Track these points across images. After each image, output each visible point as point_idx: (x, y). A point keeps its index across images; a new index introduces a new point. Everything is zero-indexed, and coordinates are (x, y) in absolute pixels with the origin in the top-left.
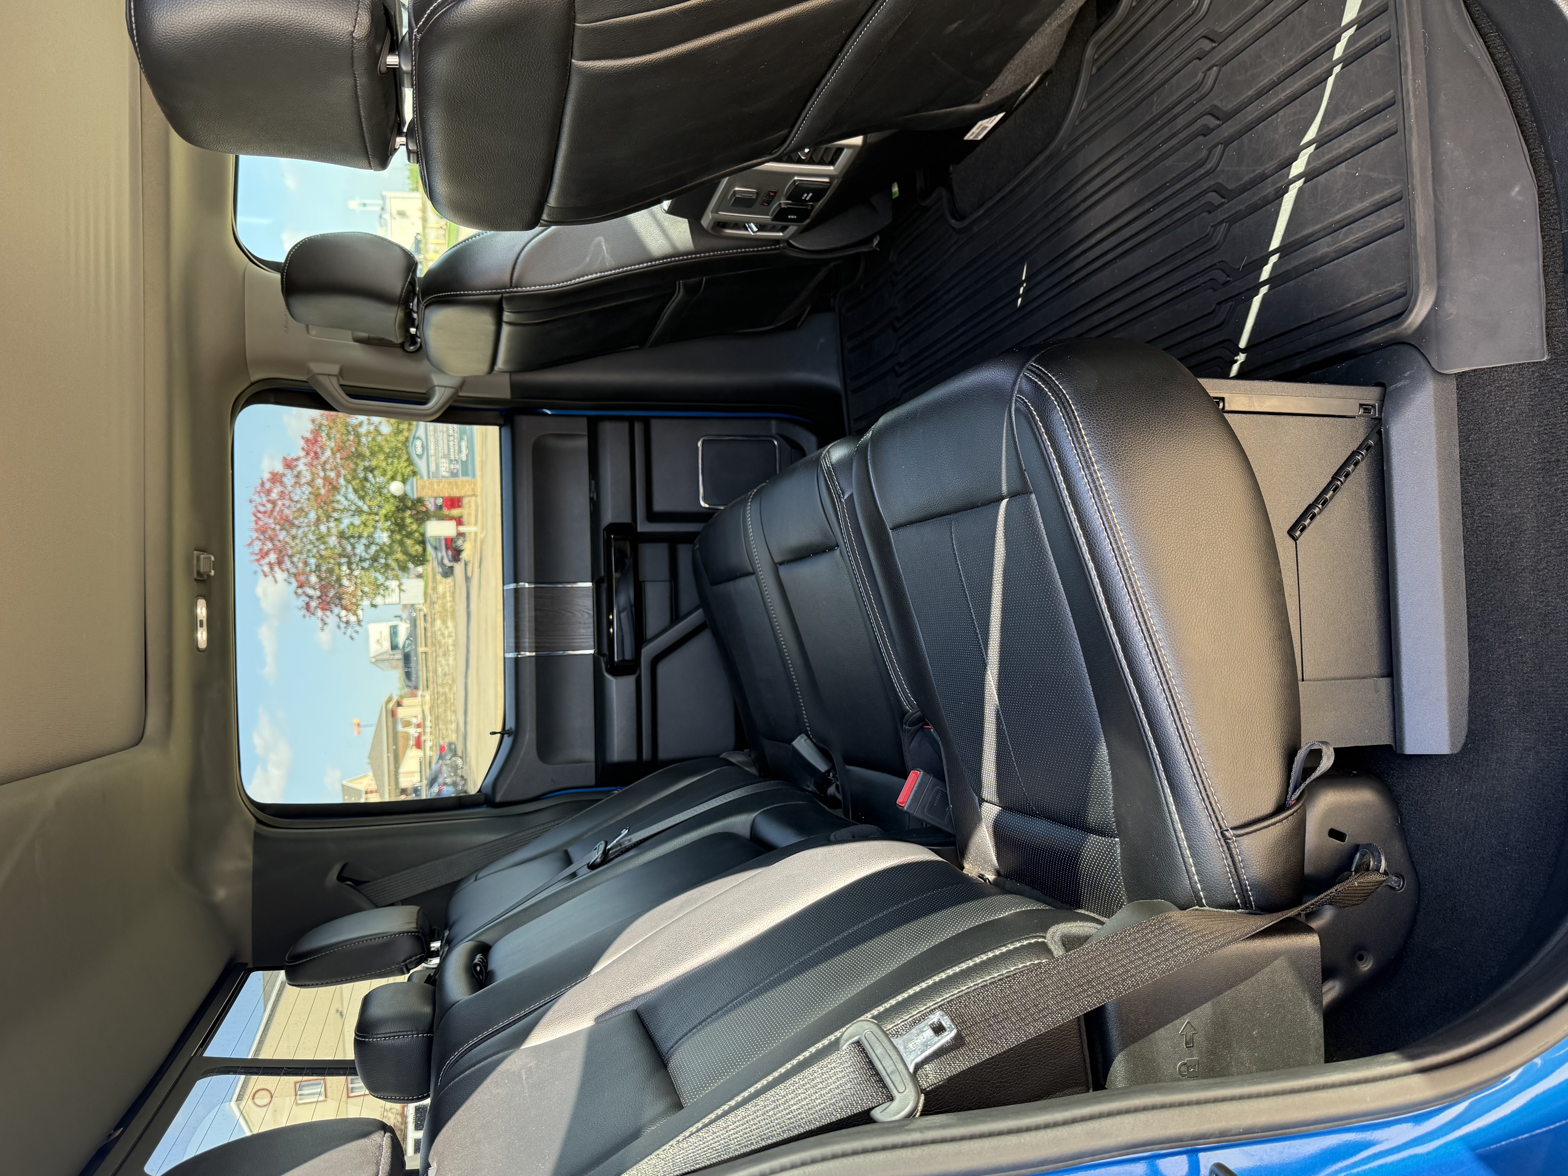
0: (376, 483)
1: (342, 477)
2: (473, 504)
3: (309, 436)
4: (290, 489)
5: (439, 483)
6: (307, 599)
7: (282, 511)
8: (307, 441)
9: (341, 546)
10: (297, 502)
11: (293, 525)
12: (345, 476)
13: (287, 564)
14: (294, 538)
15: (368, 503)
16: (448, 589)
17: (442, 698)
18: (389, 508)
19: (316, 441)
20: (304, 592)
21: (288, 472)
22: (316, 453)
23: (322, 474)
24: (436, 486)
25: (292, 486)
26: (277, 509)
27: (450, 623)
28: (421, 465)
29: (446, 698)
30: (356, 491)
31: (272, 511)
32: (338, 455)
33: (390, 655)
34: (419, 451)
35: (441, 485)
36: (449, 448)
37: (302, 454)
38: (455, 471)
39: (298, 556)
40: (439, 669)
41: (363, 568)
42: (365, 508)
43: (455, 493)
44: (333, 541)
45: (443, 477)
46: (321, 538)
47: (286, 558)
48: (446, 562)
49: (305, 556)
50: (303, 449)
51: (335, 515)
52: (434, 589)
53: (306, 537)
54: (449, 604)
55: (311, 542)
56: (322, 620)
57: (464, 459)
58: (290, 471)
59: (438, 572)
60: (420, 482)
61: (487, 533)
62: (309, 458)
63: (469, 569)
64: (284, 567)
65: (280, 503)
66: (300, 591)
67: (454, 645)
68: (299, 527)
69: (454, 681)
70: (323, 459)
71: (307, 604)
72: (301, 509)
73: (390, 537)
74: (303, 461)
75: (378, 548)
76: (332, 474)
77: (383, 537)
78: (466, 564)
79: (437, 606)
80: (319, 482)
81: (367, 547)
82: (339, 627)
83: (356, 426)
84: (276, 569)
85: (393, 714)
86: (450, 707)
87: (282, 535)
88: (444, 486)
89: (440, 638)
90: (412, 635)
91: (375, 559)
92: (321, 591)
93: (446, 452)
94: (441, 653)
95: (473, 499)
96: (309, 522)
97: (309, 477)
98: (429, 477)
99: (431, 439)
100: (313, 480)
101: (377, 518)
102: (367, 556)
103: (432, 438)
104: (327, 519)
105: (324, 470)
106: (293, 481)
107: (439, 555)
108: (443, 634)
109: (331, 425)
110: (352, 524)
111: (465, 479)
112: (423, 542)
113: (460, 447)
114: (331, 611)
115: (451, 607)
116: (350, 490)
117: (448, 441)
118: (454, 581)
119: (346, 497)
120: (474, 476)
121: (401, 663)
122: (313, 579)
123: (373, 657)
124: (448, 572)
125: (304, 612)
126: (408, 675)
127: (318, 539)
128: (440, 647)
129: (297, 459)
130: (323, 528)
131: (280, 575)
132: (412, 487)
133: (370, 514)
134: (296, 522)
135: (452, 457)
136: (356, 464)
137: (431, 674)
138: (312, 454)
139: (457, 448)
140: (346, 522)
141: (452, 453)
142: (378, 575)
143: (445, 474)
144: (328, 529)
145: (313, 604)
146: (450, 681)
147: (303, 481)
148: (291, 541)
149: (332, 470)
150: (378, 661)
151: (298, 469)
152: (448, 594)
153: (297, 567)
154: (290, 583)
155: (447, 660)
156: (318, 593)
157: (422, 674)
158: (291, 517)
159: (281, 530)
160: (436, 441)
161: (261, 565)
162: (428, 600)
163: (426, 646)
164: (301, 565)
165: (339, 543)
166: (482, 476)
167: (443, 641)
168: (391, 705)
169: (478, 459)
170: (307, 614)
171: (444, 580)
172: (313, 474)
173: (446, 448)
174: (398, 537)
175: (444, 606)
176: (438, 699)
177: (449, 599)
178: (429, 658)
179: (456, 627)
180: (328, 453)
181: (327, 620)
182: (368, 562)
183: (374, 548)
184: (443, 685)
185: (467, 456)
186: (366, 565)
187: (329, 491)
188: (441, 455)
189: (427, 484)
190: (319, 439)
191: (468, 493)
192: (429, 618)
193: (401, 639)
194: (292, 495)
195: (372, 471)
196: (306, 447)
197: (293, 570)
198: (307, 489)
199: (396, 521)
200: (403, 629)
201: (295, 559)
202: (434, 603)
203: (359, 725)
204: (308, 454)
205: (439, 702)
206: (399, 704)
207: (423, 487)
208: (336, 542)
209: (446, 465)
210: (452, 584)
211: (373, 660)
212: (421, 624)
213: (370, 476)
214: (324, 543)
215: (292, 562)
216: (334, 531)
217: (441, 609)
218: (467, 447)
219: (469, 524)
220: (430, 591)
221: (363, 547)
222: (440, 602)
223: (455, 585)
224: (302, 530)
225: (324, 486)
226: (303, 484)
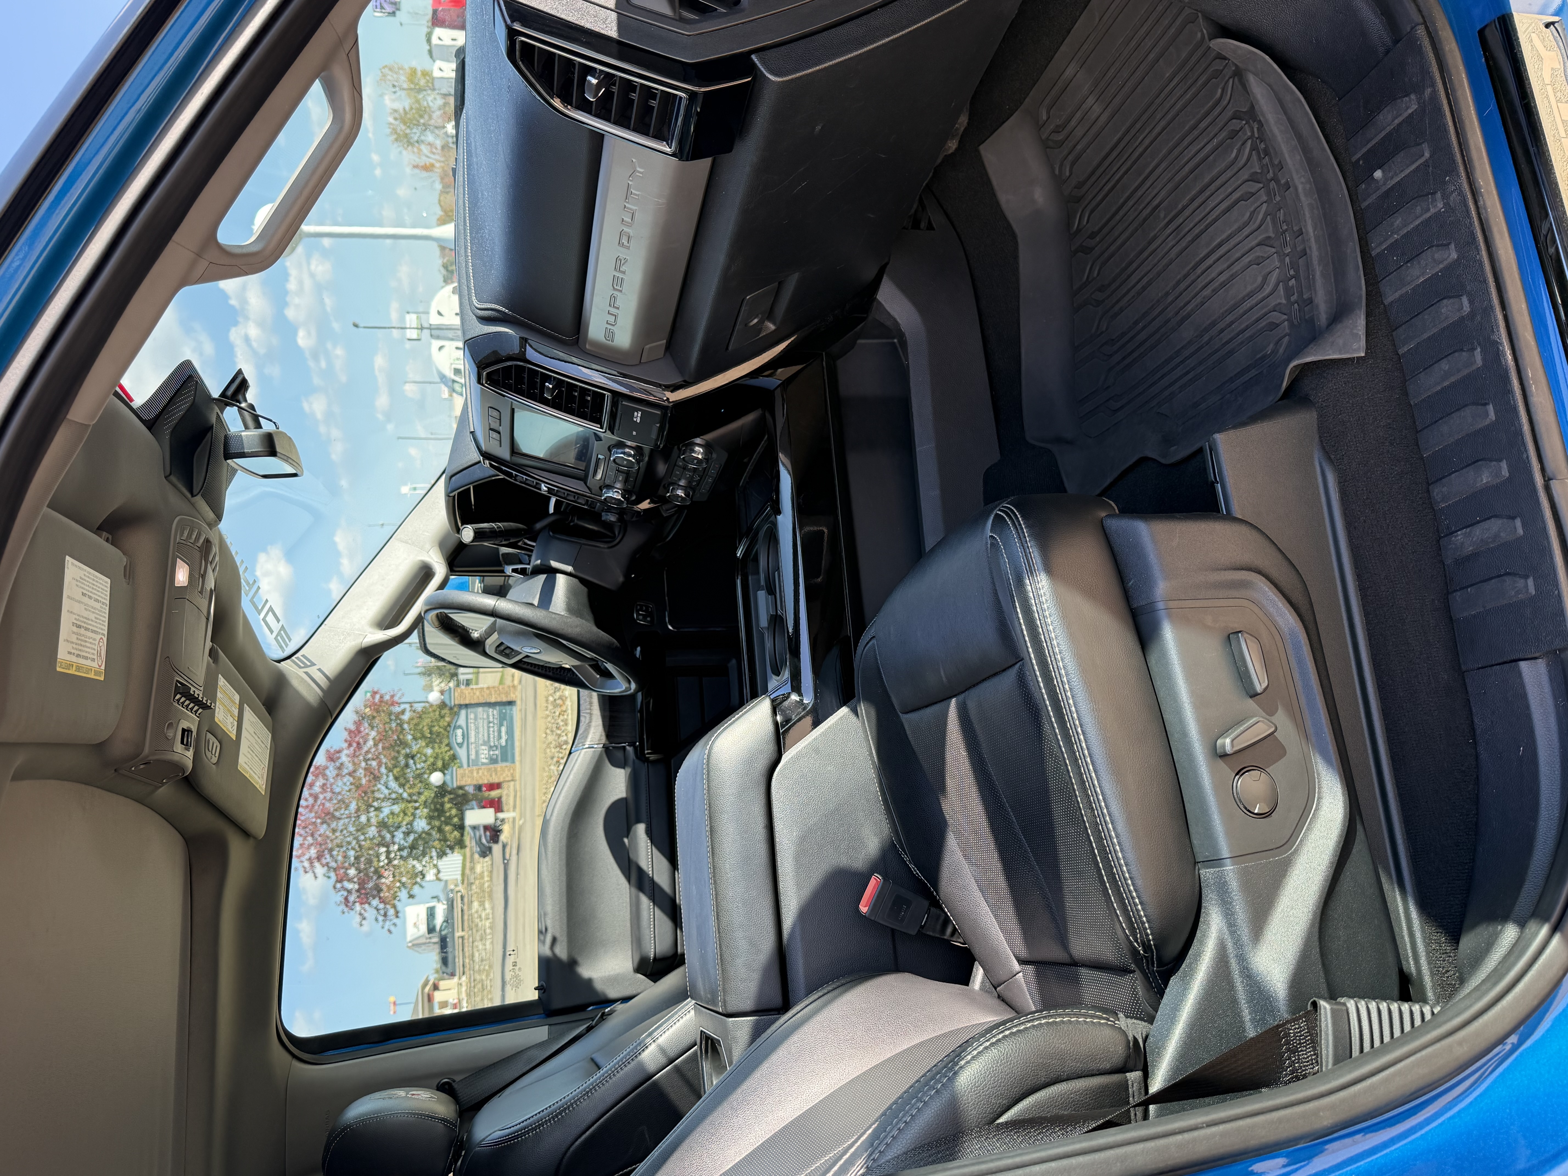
0: (417, 769)
1: (383, 766)
2: (512, 788)
3: (353, 728)
4: (332, 780)
5: (478, 770)
6: (345, 893)
7: (323, 804)
8: (350, 732)
9: (380, 836)
10: (339, 793)
11: (334, 817)
12: (386, 764)
13: (327, 858)
14: (334, 831)
15: (408, 791)
16: (485, 868)
17: (480, 986)
18: (428, 794)
19: (360, 732)
20: (342, 887)
21: (331, 766)
22: (358, 743)
23: (363, 764)
24: (475, 774)
25: (334, 778)
26: (319, 802)
27: (487, 905)
28: (462, 753)
29: (483, 985)
30: (396, 779)
31: (313, 806)
32: (380, 746)
33: (427, 939)
34: (460, 740)
35: (480, 772)
36: (489, 734)
37: (345, 745)
38: (495, 757)
39: (338, 849)
40: (477, 954)
41: (401, 857)
42: (405, 795)
43: (495, 780)
44: (372, 831)
45: (483, 764)
46: (361, 829)
47: (326, 852)
48: (484, 841)
49: (345, 849)
50: (346, 741)
51: (375, 804)
52: (472, 869)
53: (346, 829)
54: (486, 885)
55: (351, 834)
56: (361, 914)
57: (504, 744)
58: (333, 764)
59: (477, 852)
60: (460, 771)
61: (525, 821)
62: (352, 749)
63: (508, 850)
64: (324, 861)
65: (321, 796)
66: (339, 885)
67: (491, 928)
68: (340, 819)
69: (491, 967)
70: (365, 749)
71: (346, 899)
72: (342, 801)
73: (429, 824)
74: (346, 752)
75: (416, 835)
76: (374, 764)
77: (421, 825)
78: (504, 846)
79: (474, 887)
80: (361, 772)
81: (407, 834)
82: (376, 920)
83: (399, 713)
84: (317, 864)
85: (430, 999)
86: (487, 996)
87: (323, 829)
88: (483, 773)
89: (477, 920)
90: (449, 920)
91: (413, 847)
92: (359, 884)
93: (486, 739)
94: (478, 938)
95: (512, 783)
96: (350, 814)
97: (351, 767)
98: (469, 766)
99: (472, 727)
100: (354, 771)
101: (417, 805)
102: (406, 844)
103: (472, 725)
104: (367, 809)
105: (366, 760)
106: (335, 772)
107: (478, 834)
108: (480, 917)
109: (375, 714)
110: (392, 813)
111: (504, 764)
112: (461, 827)
113: (500, 732)
114: (369, 904)
115: (488, 887)
116: (391, 777)
117: (489, 727)
118: (492, 860)
119: (388, 785)
120: (513, 762)
121: (437, 948)
122: (352, 872)
123: (410, 942)
124: (485, 852)
125: (343, 907)
126: (445, 961)
127: (358, 830)
128: (477, 931)
129: (339, 752)
130: (363, 819)
131: (320, 870)
132: (452, 778)
133: (410, 802)
134: (337, 814)
135: (492, 744)
136: (398, 752)
137: (467, 961)
138: (355, 745)
139: (496, 734)
140: (386, 811)
141: (492, 739)
142: (415, 862)
143: (485, 761)
144: (368, 820)
145: (352, 898)
146: (487, 967)
147: (345, 771)
148: (331, 835)
149: (373, 759)
150: (416, 945)
151: (340, 761)
152: (486, 874)
153: (336, 861)
154: (329, 877)
155: (485, 945)
156: (357, 886)
157: (459, 962)
158: (332, 809)
159: (322, 823)
160: (477, 728)
161: (302, 862)
162: (466, 882)
163: (463, 930)
164: (340, 858)
165: (379, 832)
166: (521, 761)
167: (480, 924)
168: (427, 989)
169: (517, 744)
170: (346, 909)
171: (481, 859)
172: (354, 764)
173: (486, 735)
174: (437, 823)
175: (481, 886)
176: (474, 987)
177: (486, 879)
178: (466, 941)
179: (493, 908)
180: (371, 743)
181: (366, 915)
182: (406, 851)
183: (412, 837)
184: (479, 971)
185: (506, 741)
186: (405, 853)
187: (370, 781)
188: (481, 742)
189: (467, 772)
190: (362, 729)
191: (507, 779)
192: (466, 900)
193: (439, 920)
194: (334, 786)
195: (413, 757)
196: (349, 739)
197: (333, 864)
198: (348, 779)
199: (435, 806)
200: (441, 910)
201: (335, 853)
202: (472, 883)
203: (395, 1003)
204: (350, 745)
205: (476, 990)
206: (436, 987)
207: (463, 776)
208: (375, 833)
209: (486, 752)
210: (490, 863)
211: (410, 944)
212: (458, 905)
213: (411, 762)
214: (363, 834)
215: (332, 856)
216: (374, 821)
217: (478, 890)
218: (507, 733)
219: (508, 811)
220: (467, 871)
221: (401, 836)
222: (477, 882)
223: (492, 864)
224: (341, 822)
225: (365, 776)
226: (344, 776)
